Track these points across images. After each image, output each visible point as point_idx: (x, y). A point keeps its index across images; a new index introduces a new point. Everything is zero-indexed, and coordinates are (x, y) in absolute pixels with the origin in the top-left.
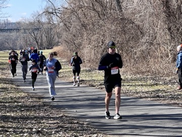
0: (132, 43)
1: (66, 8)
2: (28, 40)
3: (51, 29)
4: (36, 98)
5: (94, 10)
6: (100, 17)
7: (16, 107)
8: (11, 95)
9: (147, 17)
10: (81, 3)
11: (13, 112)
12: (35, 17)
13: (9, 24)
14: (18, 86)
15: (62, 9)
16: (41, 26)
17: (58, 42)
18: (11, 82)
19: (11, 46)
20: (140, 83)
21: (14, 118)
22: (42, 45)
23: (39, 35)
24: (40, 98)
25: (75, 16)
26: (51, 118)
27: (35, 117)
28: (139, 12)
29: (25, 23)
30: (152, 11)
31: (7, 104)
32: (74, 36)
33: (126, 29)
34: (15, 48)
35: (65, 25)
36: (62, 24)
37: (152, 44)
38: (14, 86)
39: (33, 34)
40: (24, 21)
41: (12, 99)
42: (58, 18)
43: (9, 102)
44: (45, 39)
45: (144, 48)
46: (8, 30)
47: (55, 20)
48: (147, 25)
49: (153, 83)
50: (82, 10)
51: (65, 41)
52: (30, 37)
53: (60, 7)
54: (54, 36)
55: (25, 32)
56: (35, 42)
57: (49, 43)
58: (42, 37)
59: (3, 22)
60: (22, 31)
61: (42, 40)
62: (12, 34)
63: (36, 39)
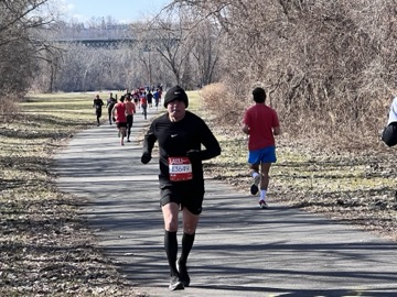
2: (154, 67)
13: (114, 27)
19: (117, 80)
22: (187, 78)
23: (181, 55)
39: (166, 53)
46: (110, 41)
52: (159, 58)
54: (217, 59)
55: (146, 49)
56: (171, 72)
57: (207, 73)
58: (188, 59)
59: (99, 23)
60: (140, 45)
61: (188, 68)
62: (118, 52)
63: (173, 65)
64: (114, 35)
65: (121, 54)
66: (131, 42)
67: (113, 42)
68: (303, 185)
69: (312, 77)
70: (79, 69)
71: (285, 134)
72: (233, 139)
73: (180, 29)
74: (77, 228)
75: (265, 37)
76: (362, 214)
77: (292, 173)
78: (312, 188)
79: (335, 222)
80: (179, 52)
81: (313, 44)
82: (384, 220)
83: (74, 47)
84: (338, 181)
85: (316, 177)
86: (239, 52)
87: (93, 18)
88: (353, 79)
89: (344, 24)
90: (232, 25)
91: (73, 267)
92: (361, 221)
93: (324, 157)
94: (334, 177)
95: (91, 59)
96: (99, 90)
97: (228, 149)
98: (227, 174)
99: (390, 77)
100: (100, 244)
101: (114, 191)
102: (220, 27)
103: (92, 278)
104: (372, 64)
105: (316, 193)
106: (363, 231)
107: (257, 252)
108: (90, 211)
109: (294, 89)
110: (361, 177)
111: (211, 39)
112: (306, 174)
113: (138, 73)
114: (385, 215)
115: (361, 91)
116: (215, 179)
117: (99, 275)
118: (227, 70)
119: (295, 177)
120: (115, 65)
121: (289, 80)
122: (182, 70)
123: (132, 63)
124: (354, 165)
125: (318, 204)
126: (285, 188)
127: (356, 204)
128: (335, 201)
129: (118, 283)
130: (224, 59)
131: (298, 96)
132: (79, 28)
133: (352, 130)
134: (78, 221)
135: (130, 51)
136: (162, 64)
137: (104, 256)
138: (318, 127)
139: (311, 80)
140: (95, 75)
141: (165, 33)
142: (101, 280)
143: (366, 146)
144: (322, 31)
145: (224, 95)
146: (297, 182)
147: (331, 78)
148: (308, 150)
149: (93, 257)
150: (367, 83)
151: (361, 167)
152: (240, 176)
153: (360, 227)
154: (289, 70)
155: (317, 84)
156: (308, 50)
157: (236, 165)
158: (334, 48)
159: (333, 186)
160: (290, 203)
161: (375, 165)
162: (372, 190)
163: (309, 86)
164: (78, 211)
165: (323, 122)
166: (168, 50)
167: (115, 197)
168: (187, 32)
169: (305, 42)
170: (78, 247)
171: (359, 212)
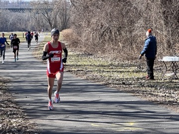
2: (41, 21)
13: (23, 3)
19: (23, 26)
46: (21, 9)
52: (42, 17)
54: (69, 18)
55: (37, 13)
56: (48, 24)
57: (64, 24)
58: (56, 18)
59: (16, 1)
60: (34, 11)
61: (56, 22)
62: (25, 14)
63: (49, 20)
64: (22, 6)
65: (26, 15)
66: (30, 10)
67: (22, 10)
68: (107, 75)
69: (112, 27)
70: (7, 21)
71: (99, 52)
72: (75, 54)
73: (52, 4)
74: (4, 93)
75: (91, 8)
76: (133, 88)
77: (102, 69)
78: (111, 77)
79: (121, 92)
80: (52, 15)
81: (113, 12)
82: (143, 91)
83: (5, 11)
84: (123, 73)
85: (113, 71)
86: (79, 15)
88: (130, 28)
89: (127, 3)
90: (76, 3)
91: (3, 110)
92: (133, 92)
93: (117, 63)
94: (121, 72)
95: (12, 17)
96: (16, 31)
97: (73, 58)
98: (73, 69)
99: (147, 27)
100: (15, 100)
101: (22, 76)
102: (70, 4)
103: (11, 115)
104: (139, 21)
105: (113, 79)
106: (134, 96)
107: (86, 105)
108: (11, 85)
109: (103, 32)
110: (133, 72)
111: (66, 9)
112: (108, 70)
113: (33, 24)
114: (144, 89)
115: (133, 33)
116: (67, 71)
117: (14, 114)
118: (74, 23)
119: (103, 71)
120: (23, 20)
121: (101, 28)
122: (53, 23)
123: (31, 19)
124: (130, 66)
125: (114, 84)
126: (99, 77)
127: (131, 84)
128: (121, 82)
129: (23, 118)
130: (72, 18)
131: (105, 35)
132: (7, 3)
133: (130, 51)
134: (5, 89)
135: (30, 14)
136: (44, 20)
137: (17, 105)
138: (114, 49)
139: (111, 28)
140: (14, 24)
141: (45, 6)
142: (15, 116)
143: (136, 58)
144: (117, 6)
145: (72, 34)
146: (104, 74)
147: (120, 27)
148: (109, 60)
149: (11, 106)
150: (137, 30)
151: (133, 68)
152: (78, 70)
153: (132, 94)
154: (102, 24)
155: (114, 30)
156: (110, 14)
157: (77, 66)
158: (122, 14)
159: (120, 76)
160: (101, 83)
161: (139, 66)
162: (138, 78)
163: (111, 31)
164: (5, 85)
165: (116, 47)
166: (47, 14)
167: (22, 79)
168: (56, 6)
169: (109, 11)
170: (5, 101)
171: (132, 87)
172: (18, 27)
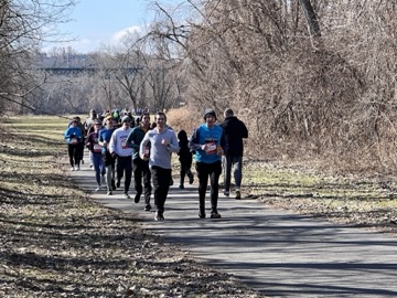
0: (339, 106)
1: (198, 27)
2: (113, 93)
3: (165, 70)
4: (127, 220)
5: (260, 31)
6: (271, 47)
7: (83, 237)
8: (72, 212)
9: (375, 50)
10: (232, 17)
11: (76, 247)
12: (129, 45)
13: (72, 57)
14: (89, 192)
15: (189, 29)
16: (143, 64)
17: (179, 99)
18: (74, 183)
19: (76, 104)
20: (355, 194)
21: (77, 262)
22: (142, 104)
23: (137, 84)
24: (135, 220)
25: (217, 45)
26: (157, 264)
27: (123, 262)
28: (358, 39)
29: (107, 56)
30: (386, 36)
31: (63, 232)
32: (215, 87)
33: (327, 74)
34: (83, 109)
35: (196, 62)
36: (187, 61)
37: (383, 108)
38: (80, 193)
39: (124, 81)
40: (106, 51)
41: (74, 220)
42: (181, 47)
43: (68, 227)
44: (149, 91)
45: (366, 116)
46: (70, 69)
47: (174, 50)
48: (373, 68)
49: (382, 196)
50: (234, 32)
51: (194, 97)
52: (117, 85)
53: (185, 23)
54: (170, 87)
55: (107, 77)
56: (129, 99)
57: (160, 100)
58: (143, 86)
59: (60, 53)
60: (101, 73)
61: (144, 95)
62: (79, 80)
63: (131, 91)
64: (75, 64)
65: (82, 81)
70: (42, 94)
80: (136, 80)
87: (55, 48)
95: (53, 86)
113: (99, 99)
120: (77, 90)
122: (139, 94)
123: (94, 90)
132: (42, 57)
136: (120, 91)
140: (56, 100)
166: (126, 78)
172: (65, 104)
